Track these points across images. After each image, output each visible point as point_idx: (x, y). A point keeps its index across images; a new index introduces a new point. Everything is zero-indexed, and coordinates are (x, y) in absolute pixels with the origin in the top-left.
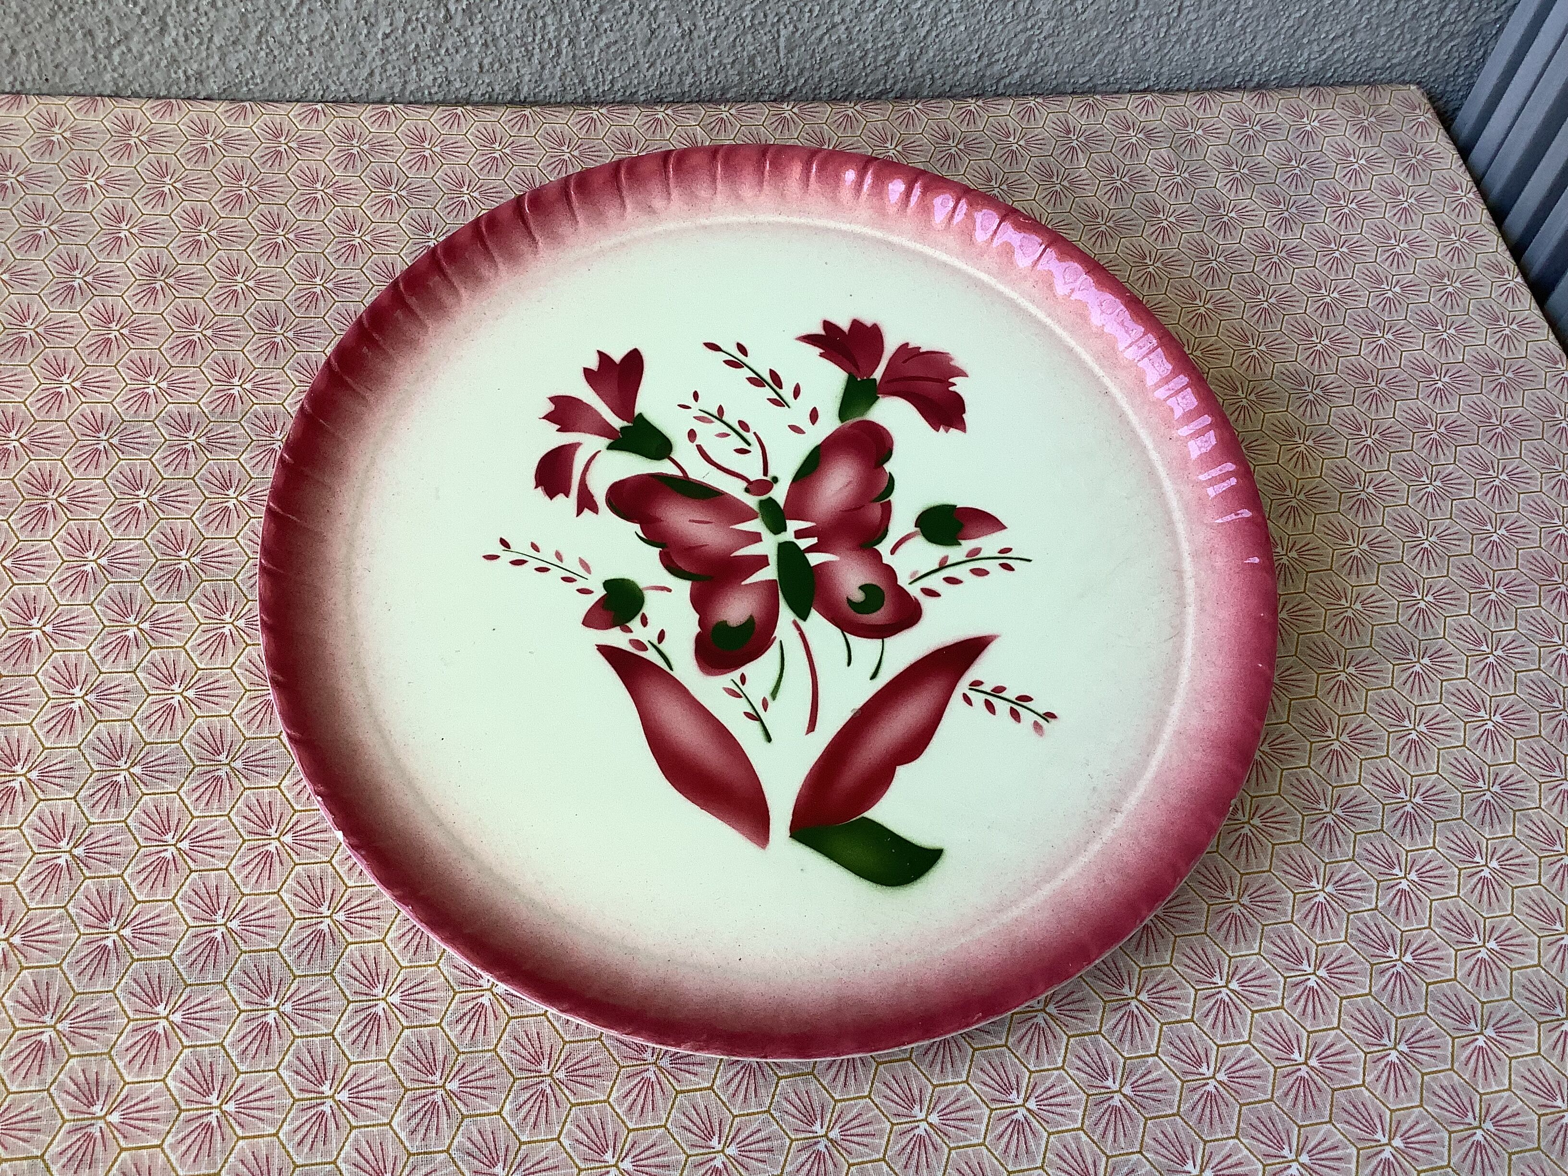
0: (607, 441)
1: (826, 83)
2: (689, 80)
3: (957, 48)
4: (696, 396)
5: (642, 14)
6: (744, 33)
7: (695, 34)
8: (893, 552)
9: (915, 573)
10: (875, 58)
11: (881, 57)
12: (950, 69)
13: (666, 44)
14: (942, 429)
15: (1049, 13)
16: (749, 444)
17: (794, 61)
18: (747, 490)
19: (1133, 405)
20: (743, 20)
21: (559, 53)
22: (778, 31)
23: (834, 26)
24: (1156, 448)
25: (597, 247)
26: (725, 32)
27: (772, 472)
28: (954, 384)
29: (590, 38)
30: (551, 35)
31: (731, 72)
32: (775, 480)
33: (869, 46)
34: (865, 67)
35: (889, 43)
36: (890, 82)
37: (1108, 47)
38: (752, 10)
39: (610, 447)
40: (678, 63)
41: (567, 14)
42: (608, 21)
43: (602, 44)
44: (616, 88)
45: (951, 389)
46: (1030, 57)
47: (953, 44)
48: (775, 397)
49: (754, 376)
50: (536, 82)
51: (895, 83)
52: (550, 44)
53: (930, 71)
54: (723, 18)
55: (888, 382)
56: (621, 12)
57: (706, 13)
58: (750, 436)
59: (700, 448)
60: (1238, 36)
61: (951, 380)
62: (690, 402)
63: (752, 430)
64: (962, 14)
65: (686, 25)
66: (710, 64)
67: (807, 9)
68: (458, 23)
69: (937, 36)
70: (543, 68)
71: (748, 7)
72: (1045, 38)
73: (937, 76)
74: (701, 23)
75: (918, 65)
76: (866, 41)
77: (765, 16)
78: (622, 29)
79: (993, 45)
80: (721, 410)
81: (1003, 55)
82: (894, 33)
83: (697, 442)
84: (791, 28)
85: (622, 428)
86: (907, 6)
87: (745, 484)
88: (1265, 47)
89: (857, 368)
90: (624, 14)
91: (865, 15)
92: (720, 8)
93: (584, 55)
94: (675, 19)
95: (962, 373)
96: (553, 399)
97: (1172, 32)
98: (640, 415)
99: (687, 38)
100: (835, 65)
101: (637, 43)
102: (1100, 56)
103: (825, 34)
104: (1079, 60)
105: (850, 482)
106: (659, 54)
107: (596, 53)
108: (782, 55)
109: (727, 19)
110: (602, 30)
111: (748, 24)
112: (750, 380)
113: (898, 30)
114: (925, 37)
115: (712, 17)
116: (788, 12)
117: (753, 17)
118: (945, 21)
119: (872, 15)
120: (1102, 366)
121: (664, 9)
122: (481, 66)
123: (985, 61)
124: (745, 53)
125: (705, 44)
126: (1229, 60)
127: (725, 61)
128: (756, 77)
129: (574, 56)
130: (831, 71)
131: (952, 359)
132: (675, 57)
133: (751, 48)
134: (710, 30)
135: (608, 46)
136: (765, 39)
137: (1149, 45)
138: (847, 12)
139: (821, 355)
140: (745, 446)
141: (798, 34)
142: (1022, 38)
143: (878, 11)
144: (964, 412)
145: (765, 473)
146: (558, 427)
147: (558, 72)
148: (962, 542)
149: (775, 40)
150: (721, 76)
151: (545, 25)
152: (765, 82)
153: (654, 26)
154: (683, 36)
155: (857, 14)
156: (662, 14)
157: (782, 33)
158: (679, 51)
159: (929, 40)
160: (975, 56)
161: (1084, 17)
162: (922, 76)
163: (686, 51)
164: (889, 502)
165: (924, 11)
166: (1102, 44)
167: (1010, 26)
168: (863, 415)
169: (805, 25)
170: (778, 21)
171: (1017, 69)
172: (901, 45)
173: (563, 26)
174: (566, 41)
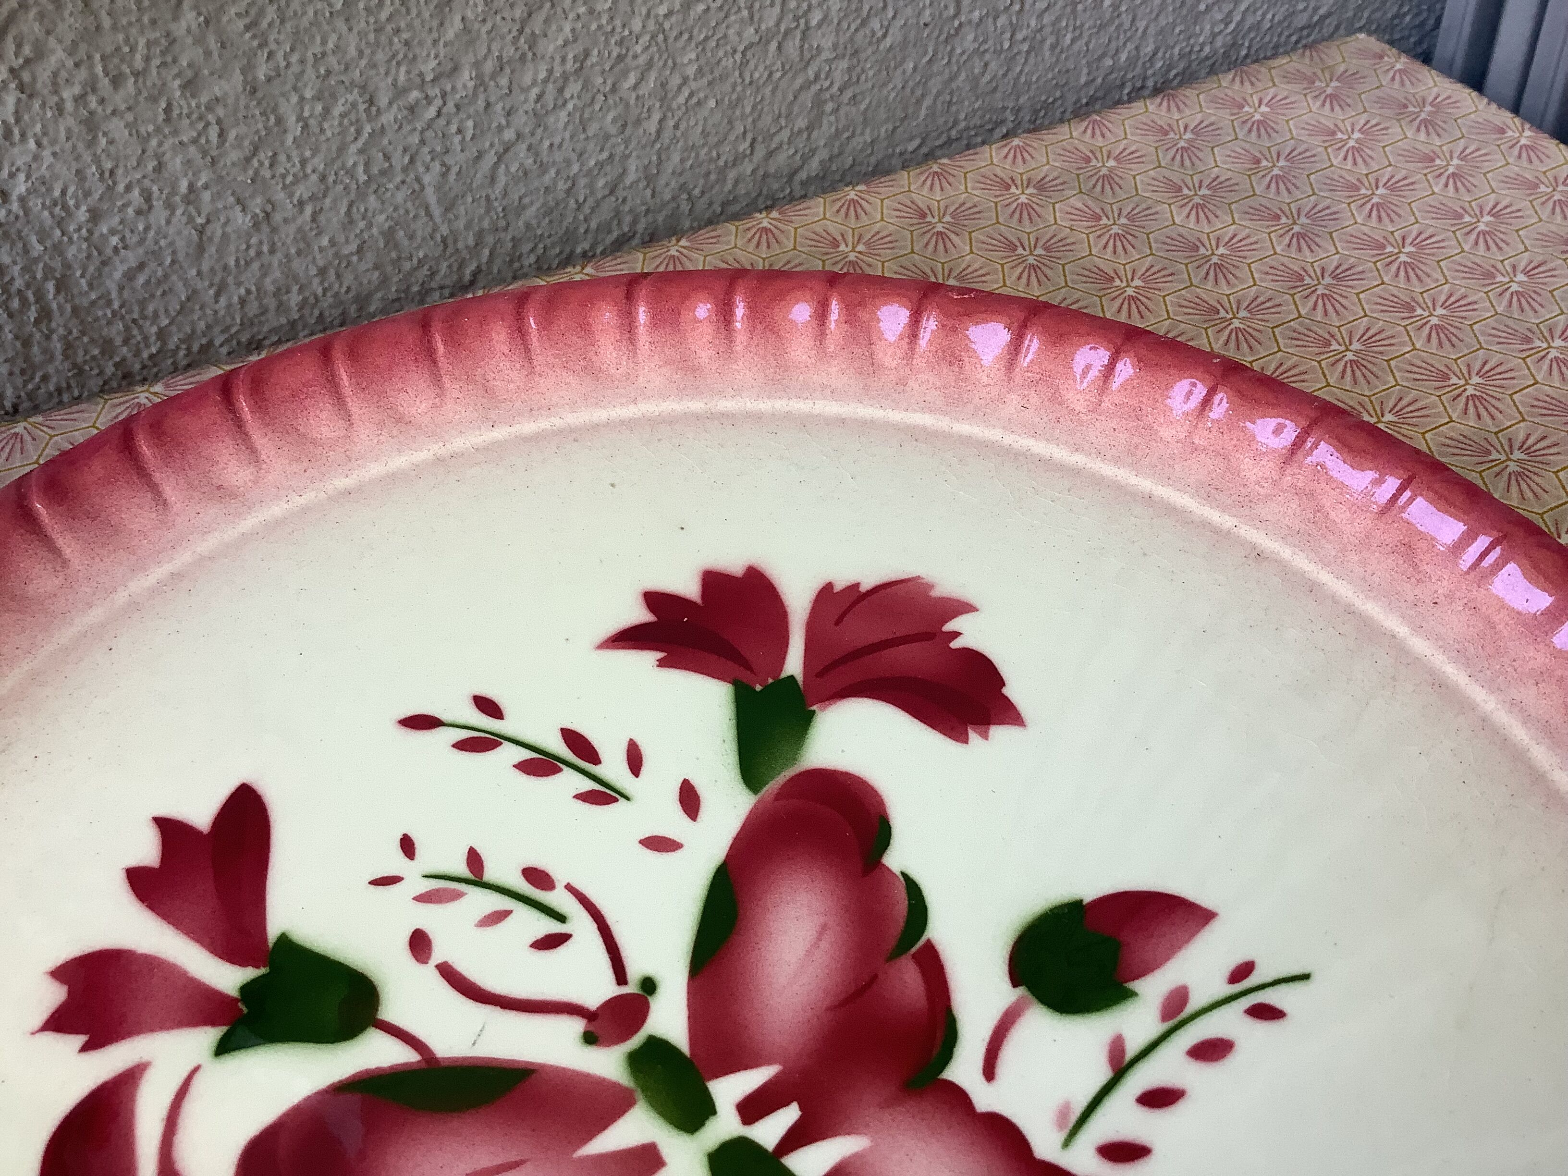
0: (209, 1036)
1: (526, 247)
3: (713, 140)
4: (407, 846)
5: (170, 206)
6: (362, 195)
7: (277, 218)
8: (989, 1072)
9: (1063, 1113)
10: (591, 186)
11: (601, 183)
12: (713, 177)
13: (232, 248)
14: (973, 735)
15: (835, 47)
16: (561, 918)
17: (461, 224)
18: (590, 1038)
19: (1325, 563)
20: (351, 173)
21: (45, 314)
22: (418, 180)
23: (508, 148)
24: (1418, 629)
25: (121, 597)
26: (328, 201)
27: (635, 970)
28: (956, 634)
29: (91, 269)
30: (19, 283)
31: (363, 267)
32: (649, 985)
33: (576, 168)
34: (579, 207)
35: (605, 155)
36: (628, 219)
37: (935, 85)
38: (361, 151)
39: (223, 1048)
40: (265, 275)
41: (34, 239)
42: (113, 232)
43: (118, 275)
44: (171, 346)
45: (956, 644)
46: (827, 127)
47: (705, 134)
48: (589, 785)
49: (528, 755)
50: (23, 372)
51: (635, 222)
52: (24, 302)
53: (683, 187)
54: (314, 178)
55: (820, 675)
56: (130, 211)
57: (284, 177)
58: (558, 899)
59: (448, 973)
60: (1112, 20)
61: (950, 627)
62: (396, 864)
63: (560, 877)
64: (705, 81)
65: (257, 205)
66: (321, 263)
67: (454, 128)
69: (676, 127)
70: (27, 343)
71: (353, 148)
72: (841, 90)
73: (697, 192)
74: (280, 196)
75: (662, 182)
76: (568, 162)
77: (387, 157)
78: (142, 241)
79: (767, 120)
80: (474, 859)
81: (785, 135)
82: (607, 137)
83: (439, 955)
84: (436, 167)
85: (245, 989)
86: (614, 89)
87: (577, 1026)
88: (1152, 30)
89: (748, 667)
90: (139, 212)
91: (551, 119)
92: (303, 162)
93: (93, 303)
94: (231, 199)
95: (963, 608)
96: (60, 974)
97: (1019, 36)
98: (284, 940)
99: (265, 228)
100: (531, 212)
101: (181, 256)
102: (928, 102)
103: (496, 165)
104: (900, 114)
105: (824, 928)
106: (225, 268)
107: (114, 295)
108: (438, 220)
109: (323, 178)
110: (109, 252)
111: (363, 178)
112: (525, 767)
113: (613, 130)
114: (659, 132)
115: (296, 181)
116: (423, 142)
117: (367, 164)
118: (681, 99)
119: (563, 115)
120: (1224, 509)
121: (206, 187)
123: (760, 152)
124: (375, 231)
125: (300, 230)
126: (1109, 62)
127: (346, 251)
128: (407, 266)
129: (75, 310)
130: (528, 226)
131: (931, 586)
132: (256, 265)
133: (382, 218)
134: (301, 204)
135: (130, 275)
136: (400, 197)
137: (993, 65)
138: (520, 119)
139: (662, 663)
140: (554, 927)
141: (452, 177)
142: (807, 97)
143: (570, 106)
144: (1004, 684)
145: (621, 977)
146: (80, 1040)
147: (57, 346)
148: (1136, 985)
149: (417, 194)
150: (348, 279)
152: (425, 271)
153: (200, 221)
154: (256, 225)
155: (539, 118)
156: (206, 196)
157: (427, 179)
158: (259, 254)
159: (667, 134)
160: (744, 146)
161: (888, 42)
162: (674, 198)
163: (272, 251)
164: (929, 941)
165: (644, 90)
166: (924, 83)
167: (783, 84)
168: (794, 759)
169: (457, 159)
170: (412, 161)
171: (813, 152)
172: (625, 157)
173: (36, 260)
174: (50, 286)
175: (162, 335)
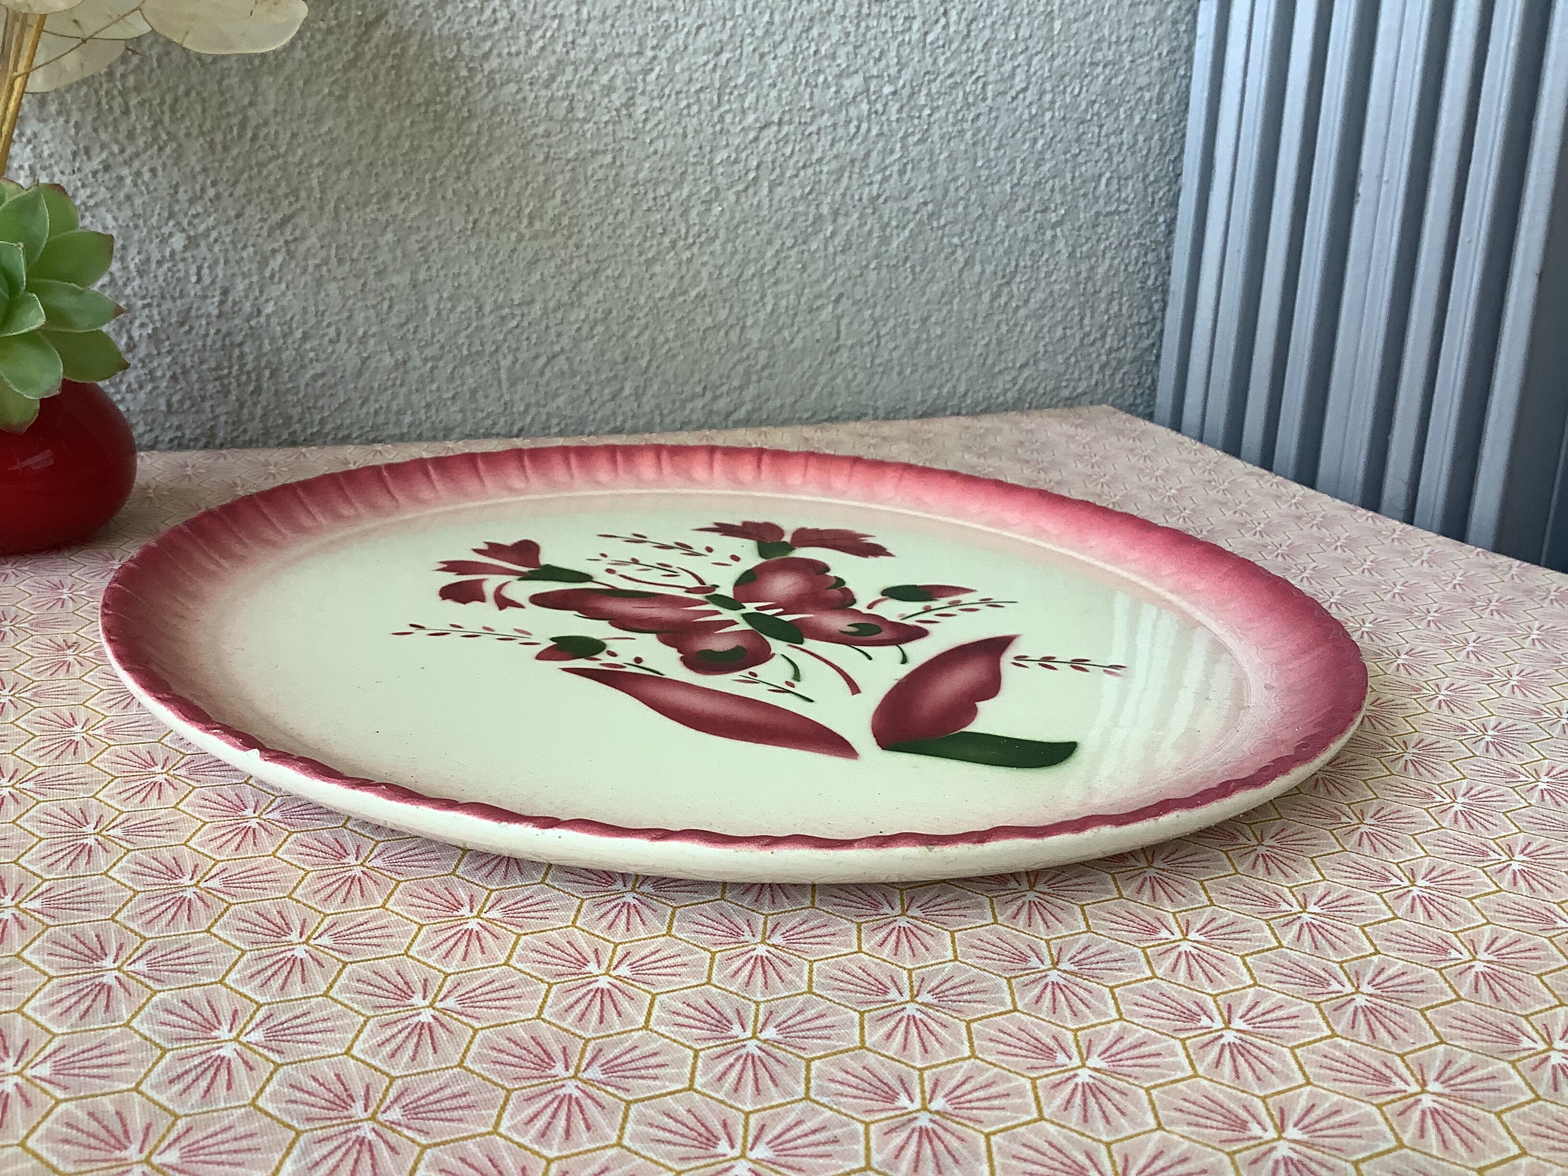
1: (555, 421)
2: (407, 419)
3: (680, 380)
5: (350, 342)
6: (462, 364)
7: (410, 365)
10: (601, 392)
11: (607, 391)
12: (678, 404)
13: (379, 376)
15: (760, 341)
17: (517, 397)
20: (458, 348)
21: (258, 391)
22: (498, 362)
23: (555, 356)
26: (441, 364)
29: (294, 369)
30: (249, 367)
31: (453, 409)
33: (593, 378)
34: (592, 403)
35: (612, 374)
36: (620, 419)
37: (822, 380)
38: (468, 337)
40: (392, 400)
41: (266, 341)
42: (312, 349)
43: (308, 376)
44: (326, 430)
46: (751, 391)
47: (676, 376)
50: (233, 424)
51: (624, 421)
52: (249, 377)
53: (658, 406)
54: (437, 346)
56: (327, 339)
57: (420, 341)
60: (936, 365)
64: (679, 343)
65: (400, 354)
66: (429, 399)
67: (524, 336)
68: (142, 352)
69: (658, 367)
70: (242, 406)
71: (464, 334)
72: (763, 369)
73: (666, 412)
74: (415, 353)
75: (645, 400)
76: (589, 374)
77: (482, 345)
78: (327, 359)
79: (714, 376)
81: (725, 389)
82: (616, 363)
84: (510, 358)
86: (623, 336)
88: (964, 378)
90: (331, 341)
91: (583, 344)
92: (433, 335)
93: (288, 390)
94: (386, 347)
97: (878, 361)
99: (401, 370)
100: (561, 400)
101: (347, 374)
102: (818, 389)
103: (546, 365)
104: (799, 393)
106: (372, 388)
107: (302, 388)
108: (505, 390)
109: (442, 347)
110: (307, 361)
111: (465, 352)
113: (619, 359)
114: (647, 368)
115: (427, 345)
116: (505, 340)
117: (470, 345)
118: (664, 350)
119: (590, 344)
121: (374, 335)
122: (169, 404)
123: (709, 395)
124: (466, 388)
125: (421, 376)
126: (935, 391)
127: (445, 396)
128: (480, 415)
129: (276, 391)
130: (558, 408)
132: (390, 392)
133: (471, 380)
134: (425, 360)
135: (316, 377)
136: (485, 370)
137: (860, 377)
138: (565, 341)
141: (518, 366)
142: (740, 368)
143: (596, 340)
147: (259, 411)
149: (496, 370)
150: (442, 415)
151: (242, 356)
152: (489, 422)
153: (365, 355)
154: (397, 366)
155: (576, 342)
156: (372, 342)
157: (503, 363)
158: (394, 385)
159: (652, 370)
160: (699, 389)
161: (794, 346)
162: (652, 412)
163: (401, 385)
165: (641, 340)
166: (817, 375)
167: (727, 356)
169: (523, 356)
170: (496, 350)
171: (742, 404)
172: (625, 379)
173: (265, 355)
174: (267, 373)
175: (322, 421)
